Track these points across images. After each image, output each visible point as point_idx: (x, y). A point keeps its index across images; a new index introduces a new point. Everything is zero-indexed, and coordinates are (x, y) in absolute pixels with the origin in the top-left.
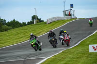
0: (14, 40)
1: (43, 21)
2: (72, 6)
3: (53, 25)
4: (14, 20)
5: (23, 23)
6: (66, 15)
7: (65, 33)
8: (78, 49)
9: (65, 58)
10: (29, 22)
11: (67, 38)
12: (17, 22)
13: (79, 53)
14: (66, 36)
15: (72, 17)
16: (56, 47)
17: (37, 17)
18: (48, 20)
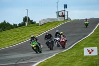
0: (5, 42)
1: (35, 23)
2: (65, 6)
3: (46, 27)
4: (5, 22)
5: (14, 25)
6: (59, 16)
7: (62, 34)
8: (73, 52)
9: (59, 62)
10: (20, 24)
11: (63, 39)
12: (8, 24)
13: (73, 56)
14: (62, 37)
15: (66, 18)
16: (52, 49)
17: (29, 18)
18: (40, 22)
